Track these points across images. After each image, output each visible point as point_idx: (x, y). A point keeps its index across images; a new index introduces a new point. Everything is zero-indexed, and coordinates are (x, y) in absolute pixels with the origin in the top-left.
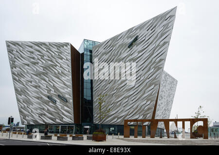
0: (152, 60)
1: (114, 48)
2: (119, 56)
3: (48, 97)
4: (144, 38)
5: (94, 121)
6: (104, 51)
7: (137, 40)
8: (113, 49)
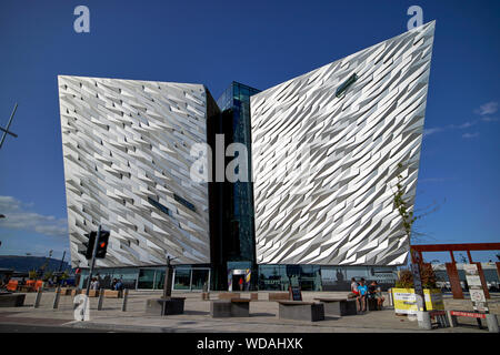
0: (394, 119)
1: (303, 98)
2: (315, 112)
3: (150, 200)
4: (370, 78)
5: (259, 258)
6: (279, 103)
7: (354, 81)
8: (300, 100)
